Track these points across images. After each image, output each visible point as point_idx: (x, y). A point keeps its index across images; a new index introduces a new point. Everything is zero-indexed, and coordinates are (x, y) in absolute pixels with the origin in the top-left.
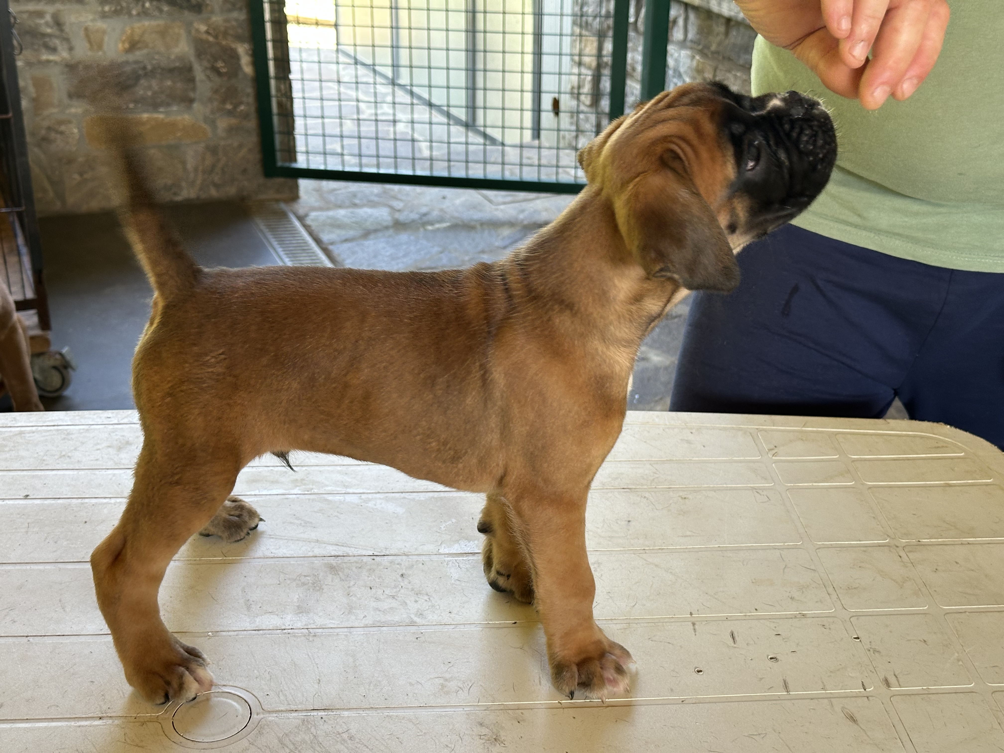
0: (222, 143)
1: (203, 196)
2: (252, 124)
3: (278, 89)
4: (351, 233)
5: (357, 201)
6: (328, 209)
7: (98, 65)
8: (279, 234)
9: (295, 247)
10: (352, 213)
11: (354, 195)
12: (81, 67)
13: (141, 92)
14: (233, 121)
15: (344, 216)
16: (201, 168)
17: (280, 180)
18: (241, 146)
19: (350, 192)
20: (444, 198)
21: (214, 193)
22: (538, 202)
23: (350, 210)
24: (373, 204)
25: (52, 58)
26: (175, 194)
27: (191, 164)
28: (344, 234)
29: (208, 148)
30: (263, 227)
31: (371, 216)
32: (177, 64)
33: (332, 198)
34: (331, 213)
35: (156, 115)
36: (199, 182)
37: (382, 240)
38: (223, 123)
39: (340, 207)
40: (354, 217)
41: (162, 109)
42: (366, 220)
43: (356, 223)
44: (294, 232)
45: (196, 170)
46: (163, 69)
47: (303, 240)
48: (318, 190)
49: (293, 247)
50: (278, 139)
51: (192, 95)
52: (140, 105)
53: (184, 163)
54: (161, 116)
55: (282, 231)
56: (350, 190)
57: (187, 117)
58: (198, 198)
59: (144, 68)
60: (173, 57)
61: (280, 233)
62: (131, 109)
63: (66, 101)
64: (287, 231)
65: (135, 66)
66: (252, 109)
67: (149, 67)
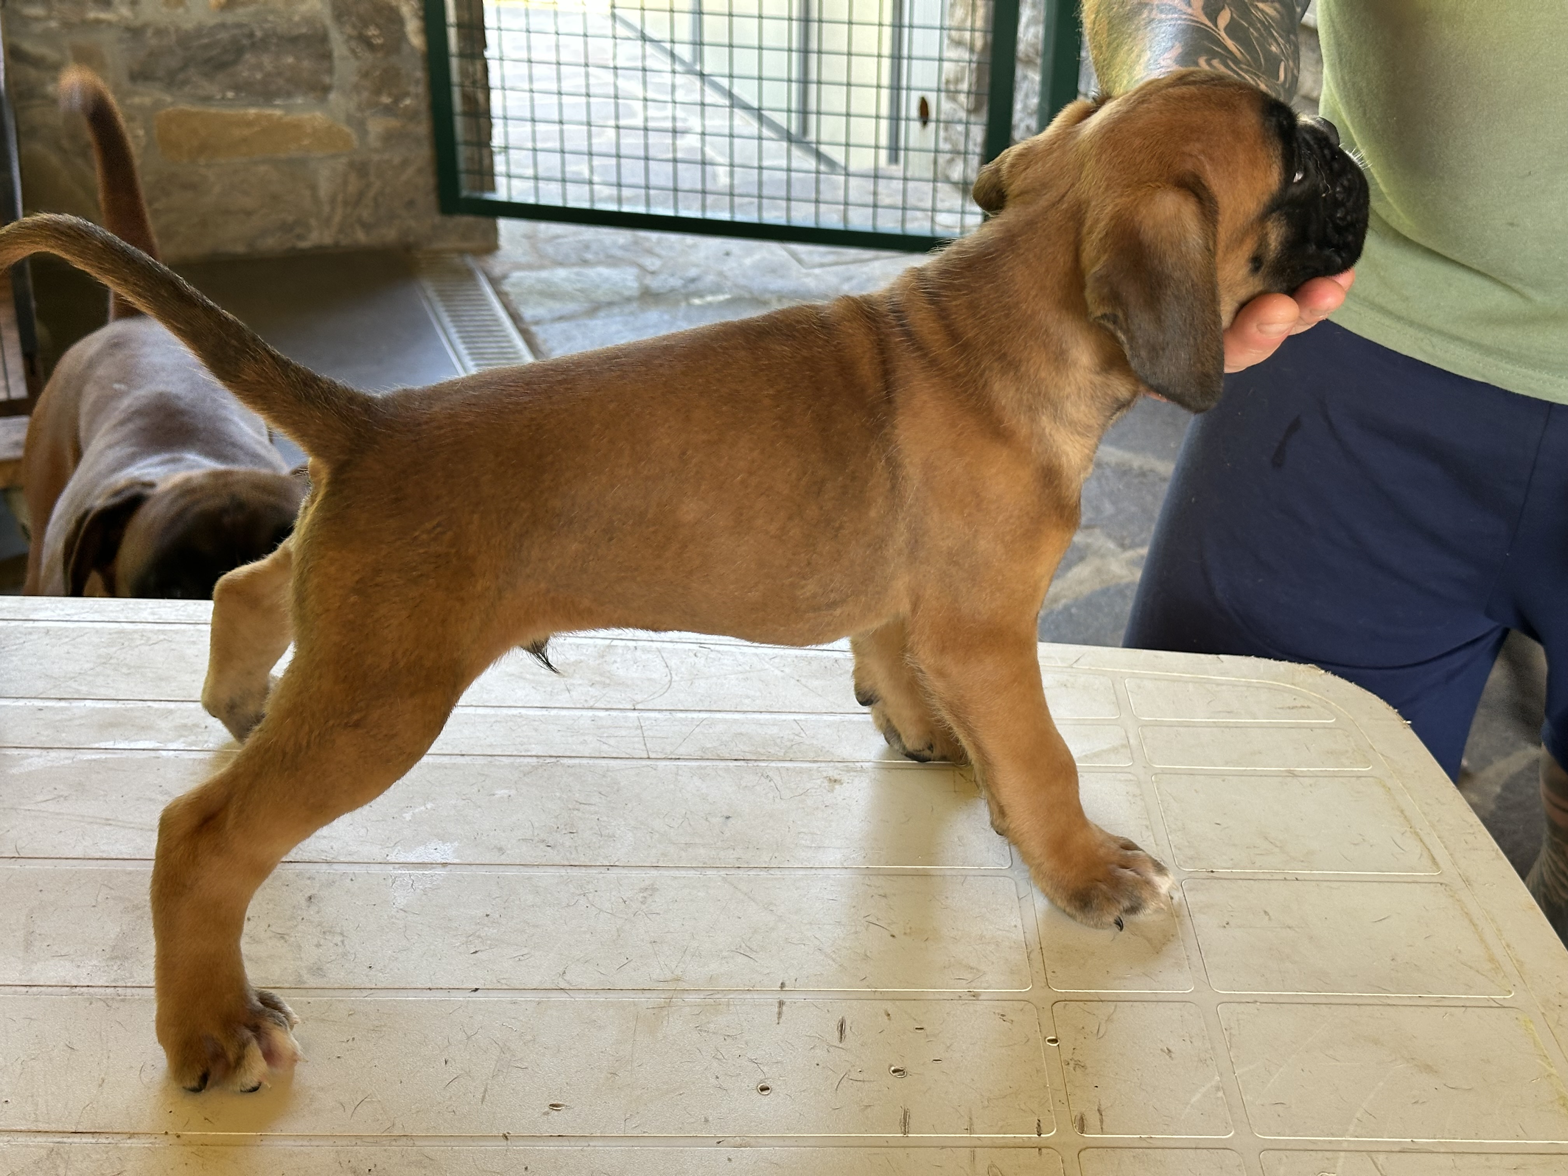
0: (376, 157)
1: (345, 241)
2: (423, 128)
3: (464, 73)
4: (570, 307)
5: (589, 256)
6: (541, 267)
7: (178, 30)
8: (456, 305)
9: (478, 326)
10: (577, 274)
11: (587, 247)
12: (149, 33)
13: (245, 74)
14: (393, 123)
15: (564, 280)
16: (340, 198)
17: (467, 220)
18: (405, 163)
19: (580, 241)
20: (728, 254)
21: (361, 237)
22: (877, 264)
23: (576, 269)
24: (613, 261)
25: (103, 16)
26: (300, 237)
27: (324, 189)
28: (559, 307)
29: (351, 165)
30: (431, 293)
31: (607, 280)
32: (304, 30)
33: (550, 250)
34: (544, 274)
35: (268, 111)
36: (337, 218)
37: (618, 319)
38: (376, 126)
39: (561, 264)
40: (579, 281)
41: (278, 102)
42: (598, 287)
43: (581, 291)
44: (479, 303)
45: (333, 201)
46: (281, 38)
47: (492, 315)
48: (531, 237)
49: (474, 326)
50: (463, 154)
51: (327, 80)
52: (243, 94)
53: (314, 188)
54: (278, 113)
55: (461, 300)
56: (581, 238)
57: (318, 114)
58: (337, 245)
59: (251, 35)
60: (297, 18)
61: (456, 303)
62: (230, 100)
63: (126, 84)
64: (470, 300)
65: (236, 31)
66: (423, 106)
67: (259, 34)
